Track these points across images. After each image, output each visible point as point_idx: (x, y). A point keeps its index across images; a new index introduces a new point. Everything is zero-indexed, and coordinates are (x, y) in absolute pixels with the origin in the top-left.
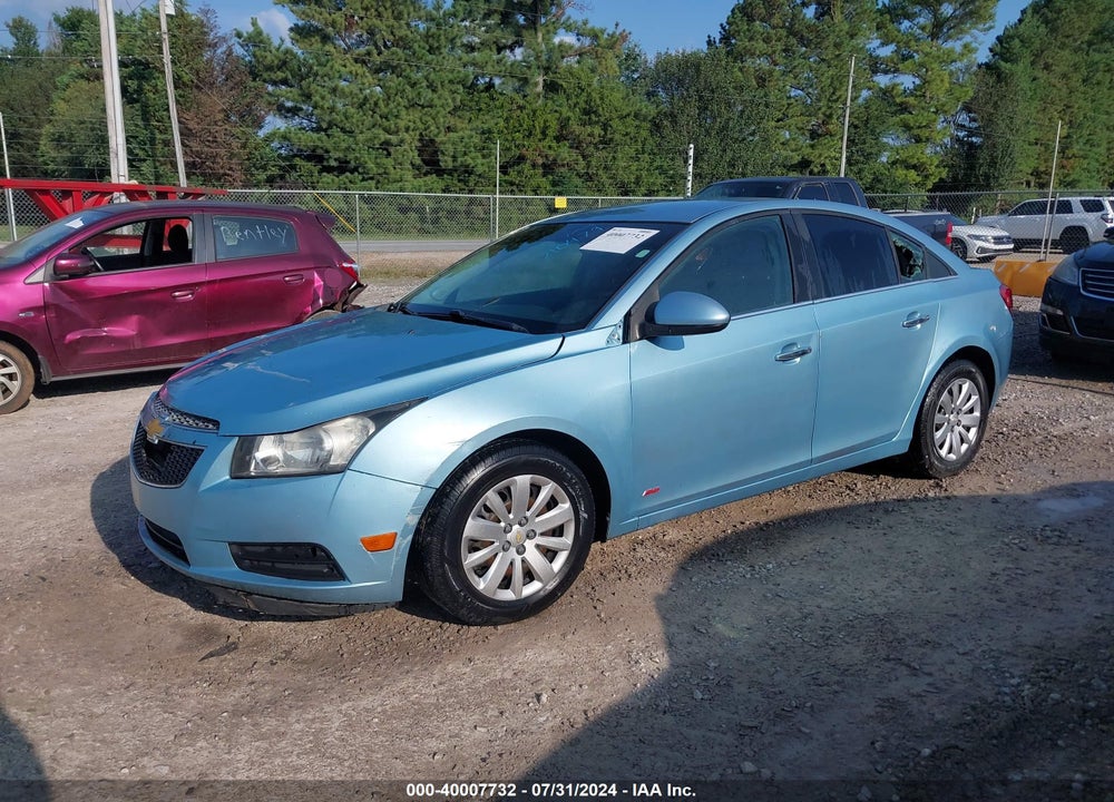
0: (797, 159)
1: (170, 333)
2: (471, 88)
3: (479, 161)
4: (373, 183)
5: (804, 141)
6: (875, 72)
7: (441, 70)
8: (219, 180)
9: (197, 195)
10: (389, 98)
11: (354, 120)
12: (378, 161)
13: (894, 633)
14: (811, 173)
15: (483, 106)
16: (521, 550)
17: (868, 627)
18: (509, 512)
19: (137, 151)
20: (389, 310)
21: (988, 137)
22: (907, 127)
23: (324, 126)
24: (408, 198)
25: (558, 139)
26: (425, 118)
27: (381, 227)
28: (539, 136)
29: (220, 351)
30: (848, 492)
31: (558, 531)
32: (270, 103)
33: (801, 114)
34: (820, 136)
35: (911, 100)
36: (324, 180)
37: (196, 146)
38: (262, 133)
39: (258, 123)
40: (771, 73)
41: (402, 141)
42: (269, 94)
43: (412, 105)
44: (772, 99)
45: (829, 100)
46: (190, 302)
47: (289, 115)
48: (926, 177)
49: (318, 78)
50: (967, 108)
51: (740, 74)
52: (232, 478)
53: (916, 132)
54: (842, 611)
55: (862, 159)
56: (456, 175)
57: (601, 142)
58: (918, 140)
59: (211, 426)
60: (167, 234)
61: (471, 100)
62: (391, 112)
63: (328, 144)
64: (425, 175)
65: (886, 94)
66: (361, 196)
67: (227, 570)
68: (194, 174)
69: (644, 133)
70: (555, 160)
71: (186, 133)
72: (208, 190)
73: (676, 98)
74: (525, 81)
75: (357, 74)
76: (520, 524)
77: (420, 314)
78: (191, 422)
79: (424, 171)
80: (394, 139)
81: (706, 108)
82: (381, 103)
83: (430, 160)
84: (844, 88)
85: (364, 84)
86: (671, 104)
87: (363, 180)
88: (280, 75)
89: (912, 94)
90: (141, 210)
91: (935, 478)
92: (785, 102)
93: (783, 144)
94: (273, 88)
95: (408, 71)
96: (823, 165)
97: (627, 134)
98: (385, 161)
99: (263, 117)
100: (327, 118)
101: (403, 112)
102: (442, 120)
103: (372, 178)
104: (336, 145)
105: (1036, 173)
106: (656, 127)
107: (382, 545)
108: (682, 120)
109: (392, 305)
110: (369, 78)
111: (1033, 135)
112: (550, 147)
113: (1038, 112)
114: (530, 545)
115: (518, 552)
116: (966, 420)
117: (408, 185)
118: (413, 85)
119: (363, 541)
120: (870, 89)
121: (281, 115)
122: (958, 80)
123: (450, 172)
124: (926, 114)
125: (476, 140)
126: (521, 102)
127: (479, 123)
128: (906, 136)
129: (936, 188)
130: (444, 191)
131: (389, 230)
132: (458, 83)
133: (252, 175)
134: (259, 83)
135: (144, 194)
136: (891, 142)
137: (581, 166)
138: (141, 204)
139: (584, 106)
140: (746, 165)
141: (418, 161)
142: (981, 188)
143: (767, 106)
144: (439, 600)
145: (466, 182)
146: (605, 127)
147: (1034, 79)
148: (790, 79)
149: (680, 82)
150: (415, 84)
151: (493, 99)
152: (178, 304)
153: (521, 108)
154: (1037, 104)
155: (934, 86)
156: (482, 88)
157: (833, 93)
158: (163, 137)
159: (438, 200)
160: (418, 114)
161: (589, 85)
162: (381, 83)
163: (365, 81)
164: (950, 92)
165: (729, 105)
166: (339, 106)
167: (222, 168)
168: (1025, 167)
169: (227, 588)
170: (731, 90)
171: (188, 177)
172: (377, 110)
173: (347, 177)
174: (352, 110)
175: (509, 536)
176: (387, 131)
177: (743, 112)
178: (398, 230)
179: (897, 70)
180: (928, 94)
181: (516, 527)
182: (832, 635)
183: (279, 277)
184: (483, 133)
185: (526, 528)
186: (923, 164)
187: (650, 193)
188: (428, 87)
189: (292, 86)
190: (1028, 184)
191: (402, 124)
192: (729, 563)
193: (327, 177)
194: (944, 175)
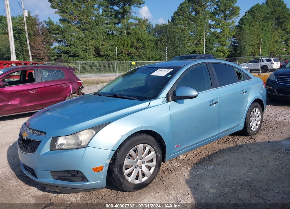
0: (192, 50)
1: (29, 103)
2: (108, 34)
3: (111, 53)
4: (83, 59)
5: (194, 46)
6: (211, 28)
7: (100, 30)
8: (41, 60)
9: (36, 64)
10: (86, 37)
11: (77, 43)
12: (84, 53)
13: (255, 187)
14: (196, 54)
15: (111, 39)
16: (141, 167)
17: (246, 185)
18: (137, 156)
19: (18, 53)
20: (94, 94)
21: (239, 44)
22: (220, 42)
23: (69, 45)
24: (92, 63)
25: (131, 47)
26: (96, 42)
27: (85, 71)
28: (126, 46)
29: (45, 109)
30: (227, 141)
31: (152, 161)
32: (54, 39)
33: (193, 39)
34: (198, 44)
35: (220, 35)
36: (70, 59)
37: (34, 51)
38: (52, 47)
39: (51, 45)
40: (185, 29)
41: (90, 48)
42: (54, 37)
43: (92, 39)
44: (185, 35)
45: (200, 35)
46: (34, 93)
47: (59, 42)
48: (225, 54)
49: (67, 32)
50: (234, 37)
51: (177, 29)
52: (51, 150)
53: (222, 43)
54: (237, 180)
55: (209, 50)
56: (105, 57)
57: (142, 47)
58: (222, 45)
59: (43, 134)
60: (27, 74)
61: (108, 37)
62: (87, 41)
63: (70, 49)
64: (97, 57)
65: (214, 33)
66: (80, 63)
67: (50, 180)
68: (34, 58)
69: (153, 45)
70: (130, 52)
71: (32, 47)
72: (38, 62)
73: (161, 36)
74: (122, 32)
75: (77, 31)
76: (140, 159)
77: (104, 96)
78: (37, 133)
79: (96, 56)
80: (88, 48)
81: (169, 38)
82: (84, 39)
83: (98, 53)
84: (203, 32)
85: (79, 34)
86: (160, 37)
87: (80, 59)
88: (57, 32)
89: (220, 33)
90: (19, 68)
91: (250, 136)
92: (189, 36)
93: (189, 47)
94: (55, 35)
95: (91, 30)
96: (199, 52)
97: (149, 45)
98: (86, 53)
99: (53, 43)
100: (70, 43)
101: (90, 41)
102: (100, 43)
103: (82, 58)
104: (72, 50)
105: (252, 53)
106: (156, 43)
107: (99, 170)
108: (163, 41)
109: (95, 93)
110: (81, 32)
111: (250, 43)
112: (129, 49)
113: (251, 37)
114: (143, 165)
115: (140, 168)
116: (257, 119)
117: (92, 60)
118: (92, 34)
119: (93, 169)
120: (209, 32)
121: (57, 42)
122: (231, 30)
123: (103, 56)
124: (224, 38)
125: (110, 47)
126: (121, 38)
127: (110, 43)
128: (219, 44)
129: (228, 57)
130: (102, 61)
131: (88, 72)
132: (104, 33)
133: (50, 58)
134: (51, 34)
135: (20, 64)
136: (216, 46)
137: (137, 54)
138: (20, 66)
139: (137, 38)
140: (180, 52)
141: (94, 53)
142: (239, 56)
143: (184, 37)
144: (117, 185)
145: (107, 59)
146: (143, 43)
147: (250, 29)
148: (189, 30)
149: (162, 32)
150: (93, 33)
151: (114, 37)
152: (31, 94)
153: (121, 39)
154: (251, 35)
155: (225, 31)
156: (110, 34)
157: (201, 34)
158: (25, 49)
159: (100, 63)
160: (94, 41)
161: (138, 33)
162: (84, 33)
163: (80, 33)
164: (229, 33)
165: (175, 37)
166: (73, 40)
167: (42, 56)
168: (249, 51)
169: (50, 185)
170: (175, 33)
171: (33, 59)
172: (83, 41)
173: (76, 58)
174: (77, 41)
175: (137, 164)
176: (86, 46)
177: (178, 39)
178: (90, 72)
179: (216, 28)
180: (224, 33)
181: (139, 160)
182: (236, 189)
183: (60, 86)
184: (111, 46)
185: (142, 160)
186: (224, 51)
187: (156, 60)
188: (96, 34)
189: (60, 35)
190: (250, 55)
191: (90, 44)
192: (200, 166)
193: (70, 58)
194: (229, 53)
